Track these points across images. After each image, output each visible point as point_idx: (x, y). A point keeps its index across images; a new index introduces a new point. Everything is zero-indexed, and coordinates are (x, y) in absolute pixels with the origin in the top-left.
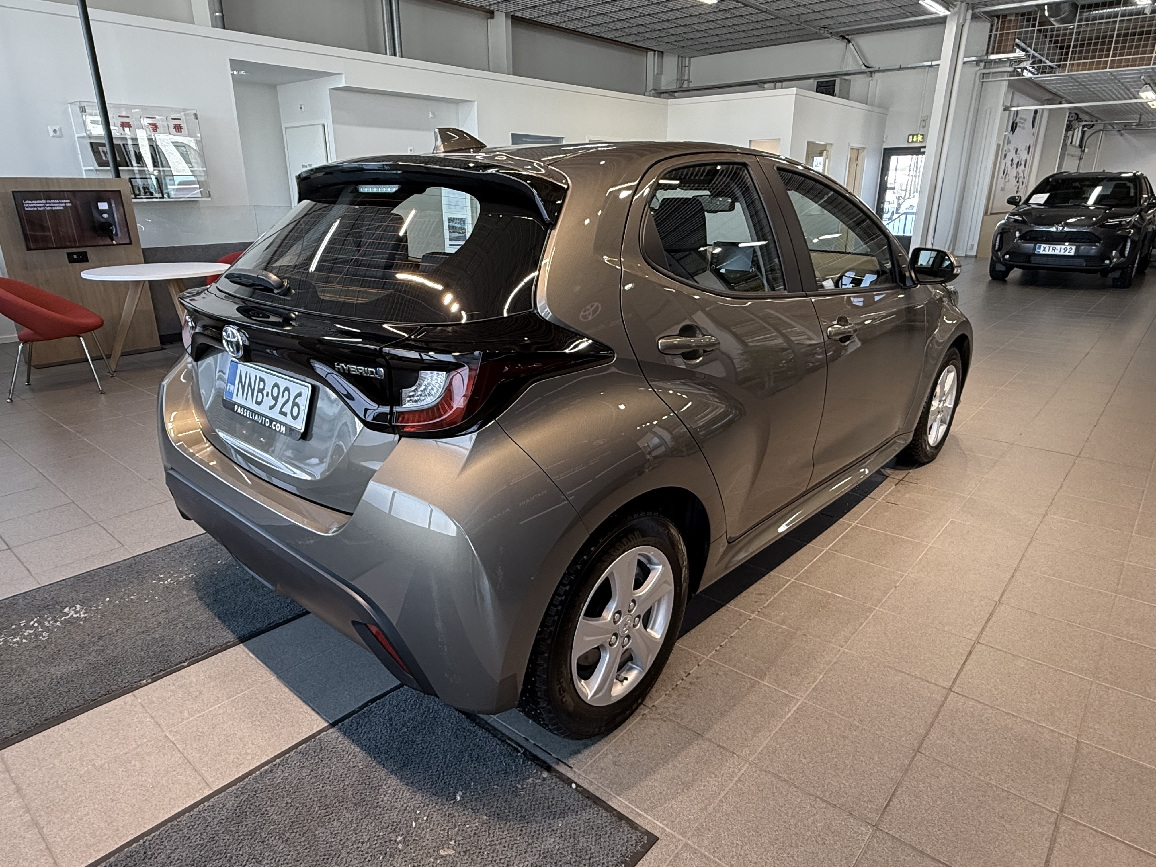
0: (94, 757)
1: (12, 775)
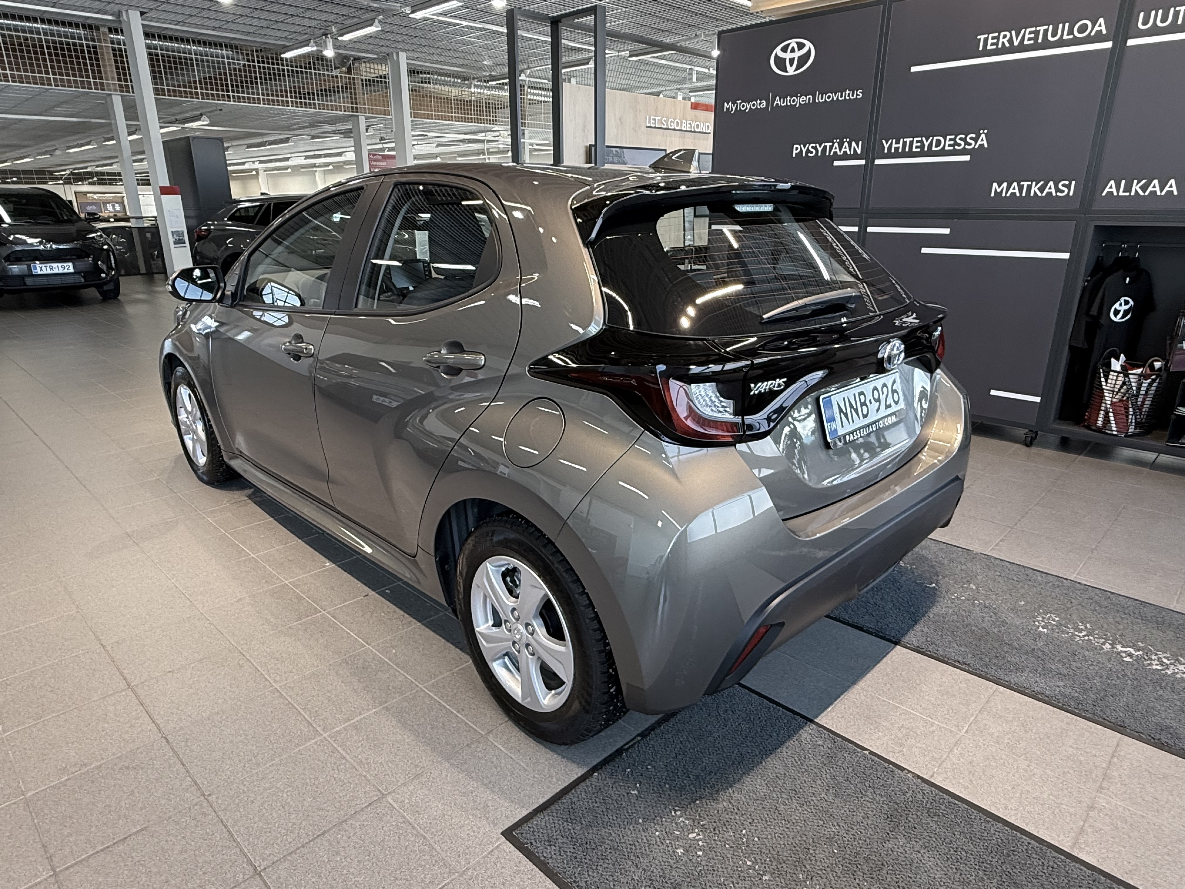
0: (1021, 771)
1: (1082, 823)
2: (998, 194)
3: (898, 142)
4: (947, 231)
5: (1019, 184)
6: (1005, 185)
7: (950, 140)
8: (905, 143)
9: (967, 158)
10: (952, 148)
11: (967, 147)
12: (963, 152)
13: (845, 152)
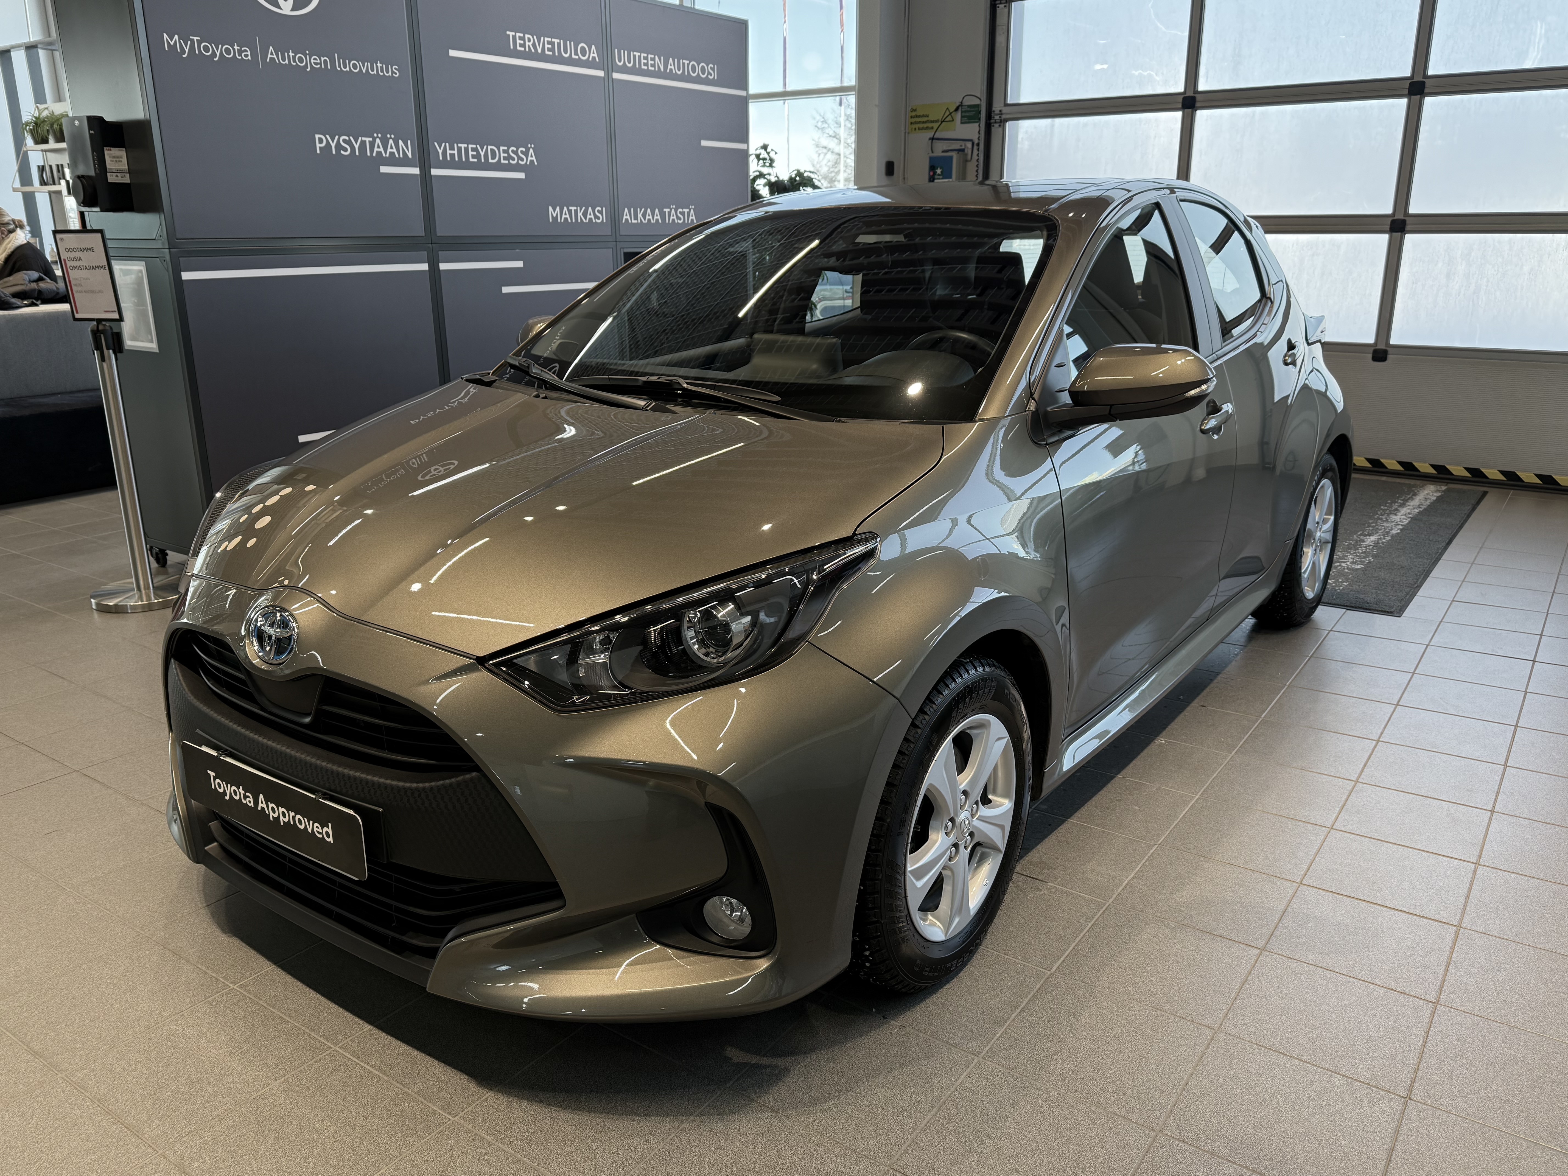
2: (555, 219)
3: (452, 148)
4: (519, 264)
5: (568, 209)
6: (558, 209)
7: (504, 151)
8: (459, 149)
9: (521, 175)
10: (506, 162)
11: (520, 162)
12: (516, 168)
13: (392, 154)
